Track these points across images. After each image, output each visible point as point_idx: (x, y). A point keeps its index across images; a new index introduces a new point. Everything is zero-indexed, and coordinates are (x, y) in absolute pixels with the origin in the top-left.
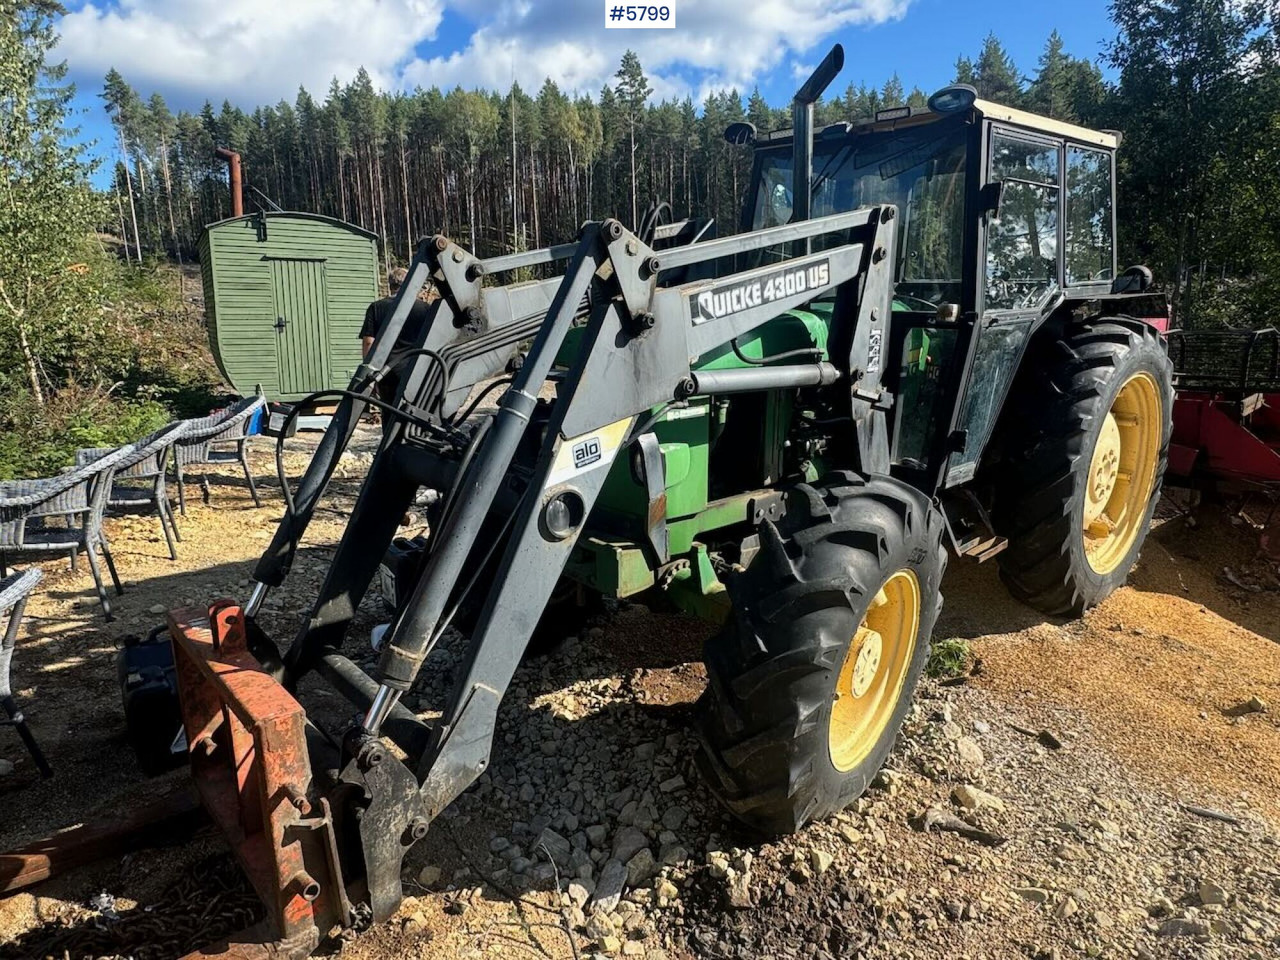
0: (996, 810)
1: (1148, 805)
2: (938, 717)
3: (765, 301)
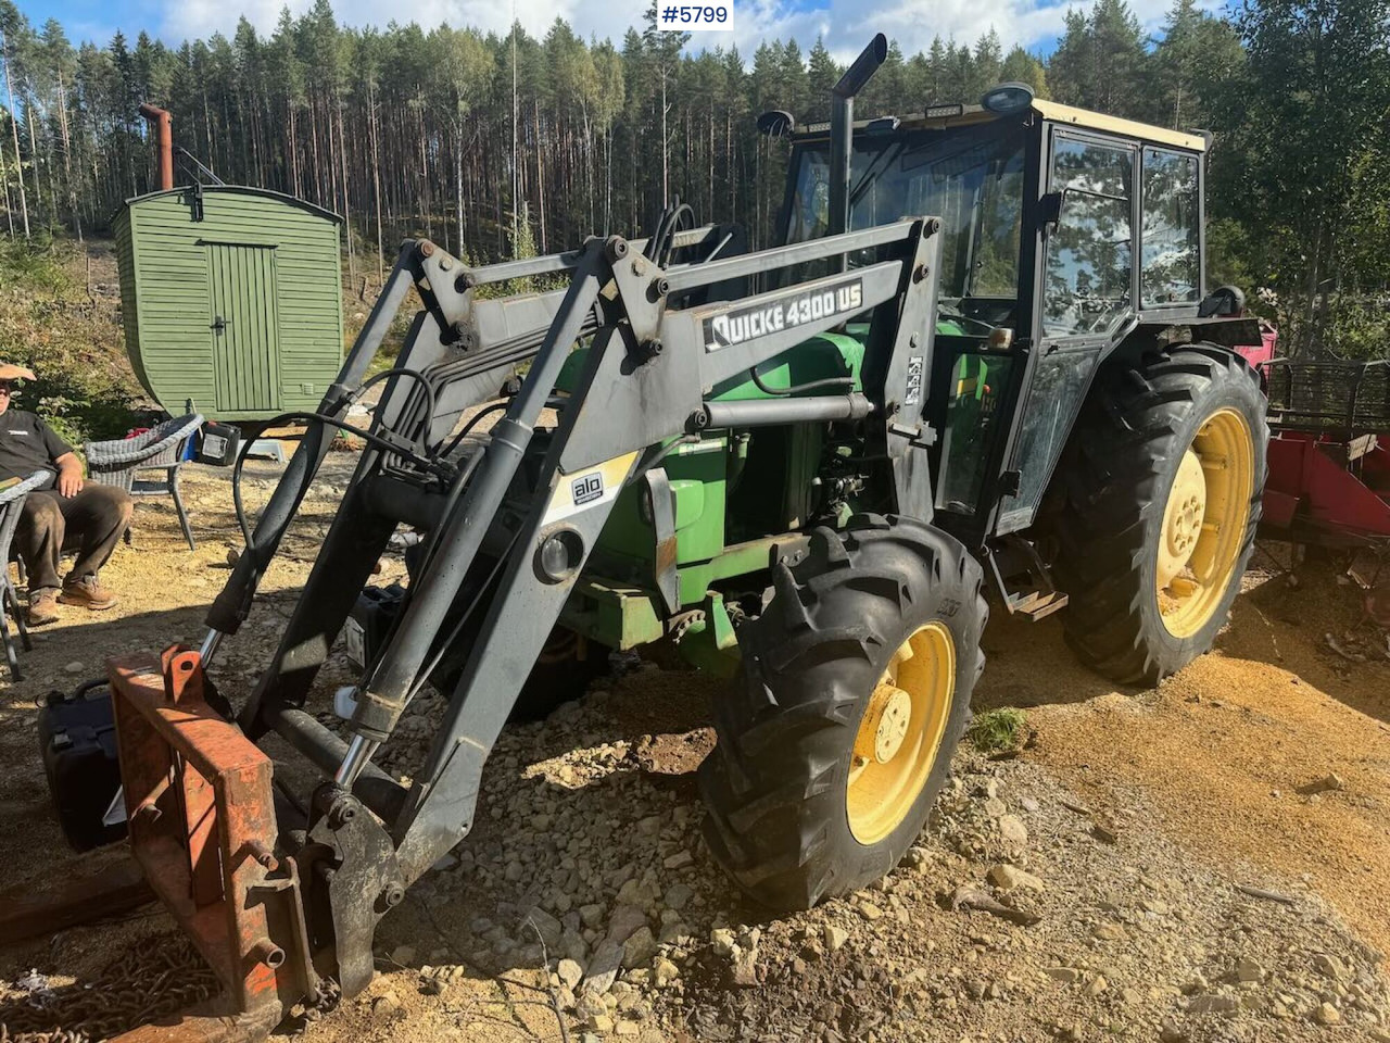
0: (1035, 890)
1: (1199, 885)
2: (981, 793)
3: (788, 326)
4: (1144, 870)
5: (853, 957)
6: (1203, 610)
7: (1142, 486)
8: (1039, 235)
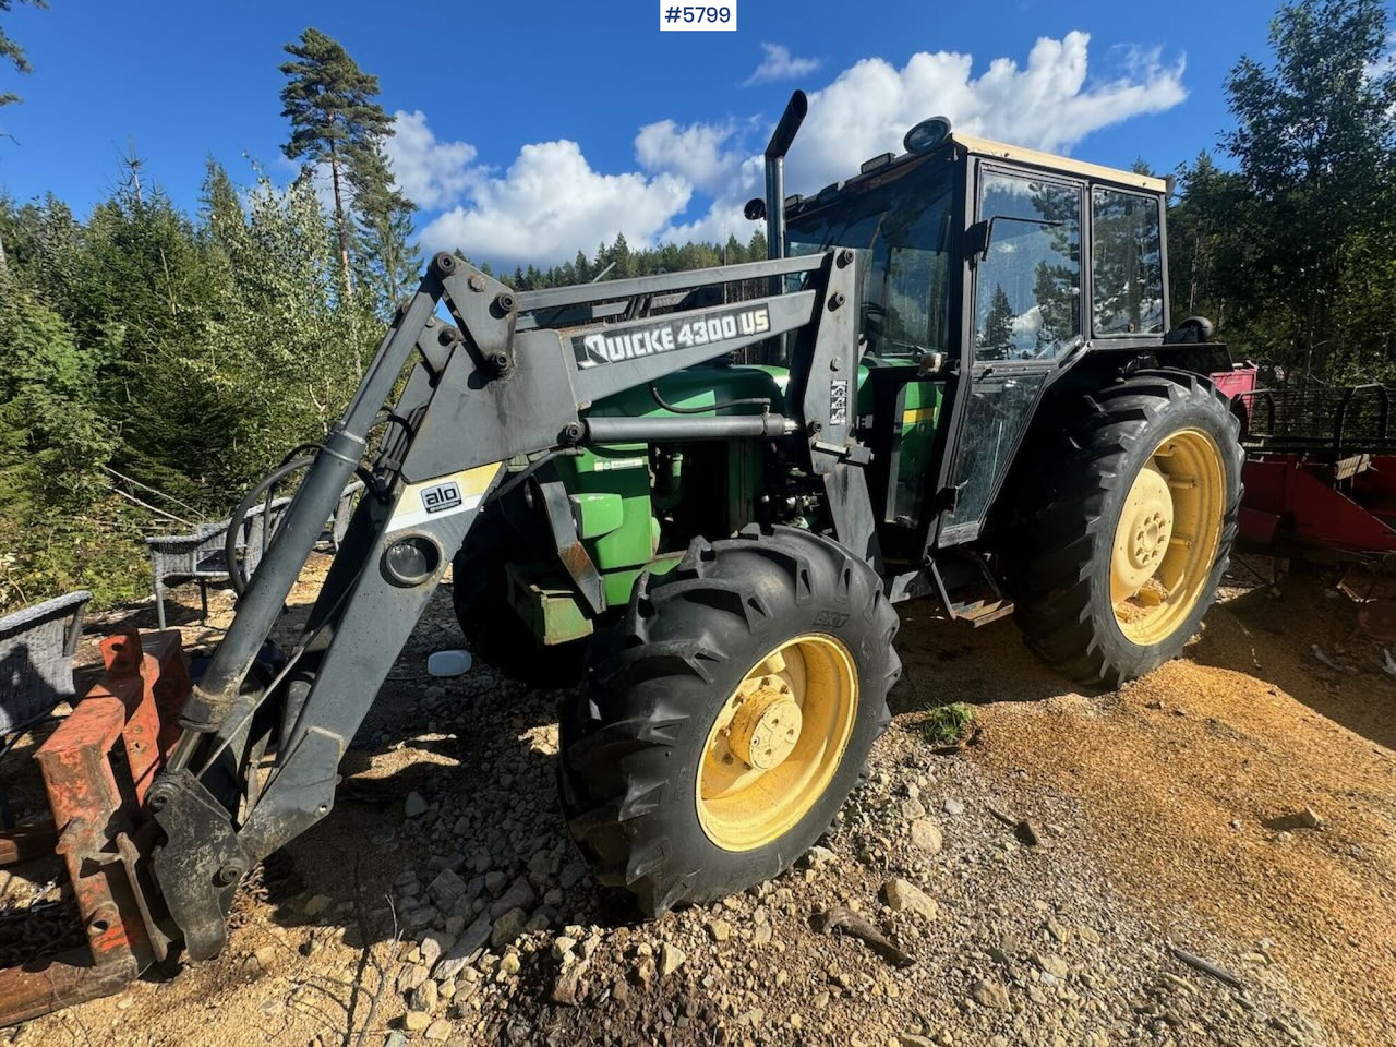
0: (923, 917)
1: (1122, 938)
2: (904, 792)
3: (680, 347)
4: (1057, 909)
5: (682, 986)
6: (1171, 619)
7: (1089, 502)
8: (966, 264)
